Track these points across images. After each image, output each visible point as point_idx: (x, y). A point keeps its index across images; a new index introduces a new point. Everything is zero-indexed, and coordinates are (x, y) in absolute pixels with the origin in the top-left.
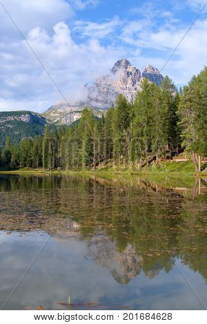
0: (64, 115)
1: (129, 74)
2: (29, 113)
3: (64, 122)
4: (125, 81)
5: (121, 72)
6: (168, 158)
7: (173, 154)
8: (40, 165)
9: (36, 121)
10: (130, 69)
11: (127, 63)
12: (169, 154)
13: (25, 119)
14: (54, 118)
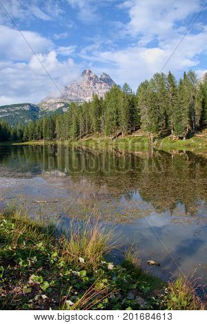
0: (51, 105)
1: (91, 79)
2: (29, 104)
3: (51, 109)
4: (88, 83)
5: (86, 77)
6: (129, 134)
7: (132, 131)
8: (42, 138)
9: (34, 109)
10: (92, 75)
11: (90, 72)
12: (129, 131)
13: (27, 108)
14: (45, 107)
